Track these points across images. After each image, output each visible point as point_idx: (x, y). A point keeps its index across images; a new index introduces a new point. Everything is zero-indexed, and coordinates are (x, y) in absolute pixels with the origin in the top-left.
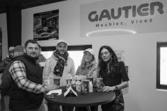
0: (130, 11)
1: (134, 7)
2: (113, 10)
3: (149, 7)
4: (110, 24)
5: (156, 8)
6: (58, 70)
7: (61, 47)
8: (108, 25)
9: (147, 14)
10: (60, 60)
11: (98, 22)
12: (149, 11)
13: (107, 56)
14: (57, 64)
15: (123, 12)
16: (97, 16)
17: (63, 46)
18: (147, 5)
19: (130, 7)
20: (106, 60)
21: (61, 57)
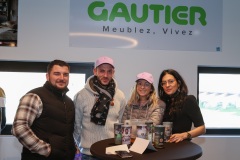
0: (162, 14)
1: (168, 8)
2: (134, 7)
3: (188, 12)
4: (129, 30)
5: (197, 15)
6: (98, 116)
7: (102, 71)
8: (126, 30)
9: (185, 23)
10: (102, 96)
11: (107, 23)
12: (188, 19)
13: (171, 86)
14: (97, 104)
15: (151, 13)
16: (105, 11)
17: (106, 70)
18: (185, 9)
19: (161, 7)
20: (170, 93)
21: (102, 91)
